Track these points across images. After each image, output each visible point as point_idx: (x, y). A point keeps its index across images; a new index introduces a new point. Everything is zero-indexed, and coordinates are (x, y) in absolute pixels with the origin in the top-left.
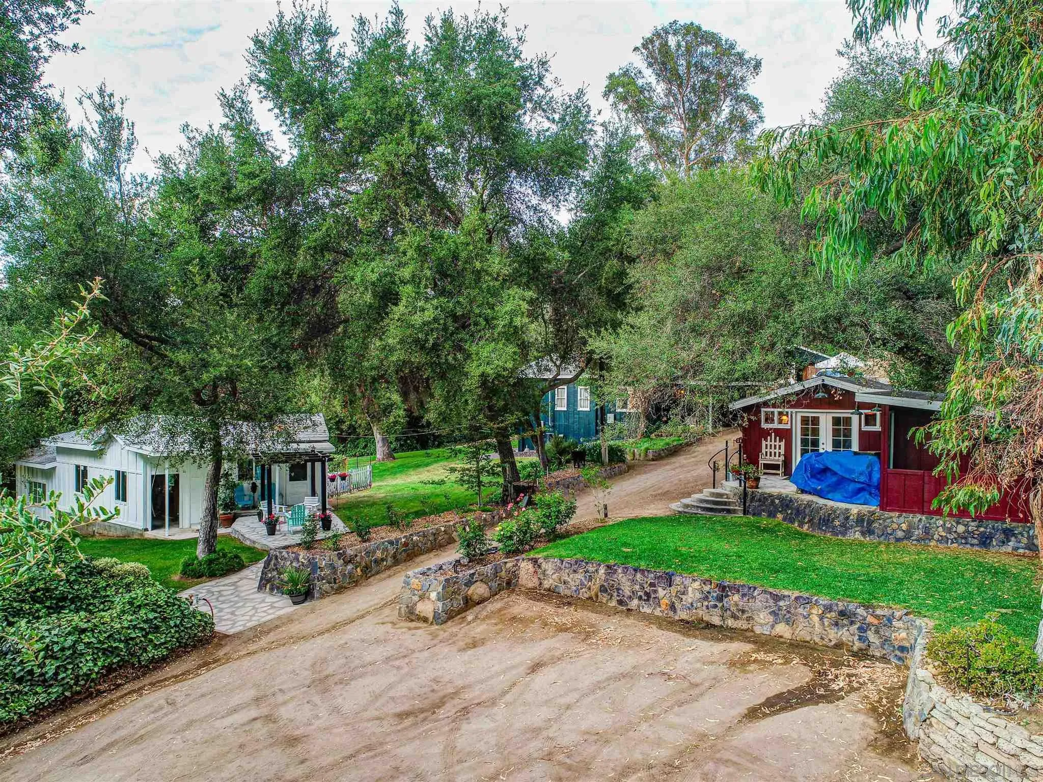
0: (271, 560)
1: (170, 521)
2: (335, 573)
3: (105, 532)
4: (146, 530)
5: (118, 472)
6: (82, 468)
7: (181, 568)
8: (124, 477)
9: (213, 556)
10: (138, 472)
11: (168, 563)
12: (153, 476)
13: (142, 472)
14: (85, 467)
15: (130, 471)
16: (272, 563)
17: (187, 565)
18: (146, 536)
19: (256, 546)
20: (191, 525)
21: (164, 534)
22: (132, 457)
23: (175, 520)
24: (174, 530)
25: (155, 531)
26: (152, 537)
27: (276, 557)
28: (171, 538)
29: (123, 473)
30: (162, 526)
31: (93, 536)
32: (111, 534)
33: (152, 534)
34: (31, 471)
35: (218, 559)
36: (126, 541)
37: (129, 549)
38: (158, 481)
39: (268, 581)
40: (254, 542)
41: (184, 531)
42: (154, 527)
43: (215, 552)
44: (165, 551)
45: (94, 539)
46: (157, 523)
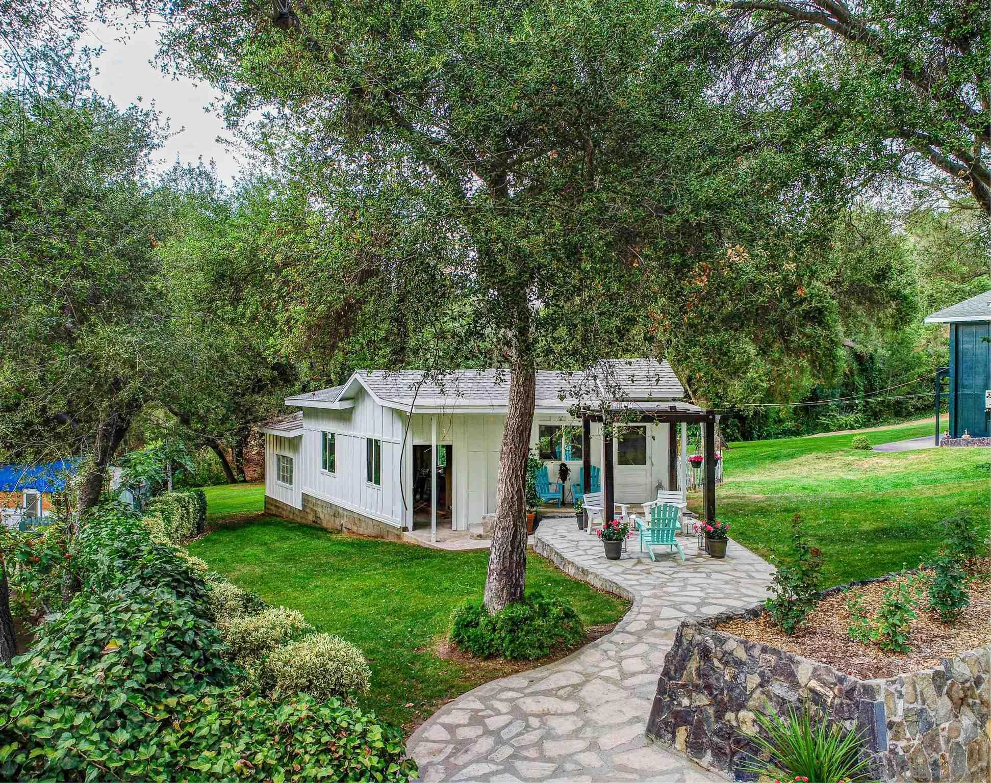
0: (685, 658)
1: (438, 516)
2: (932, 743)
3: (355, 529)
4: (405, 529)
5: (370, 441)
6: (329, 436)
7: (451, 629)
8: (378, 448)
9: (520, 610)
10: (396, 439)
11: (431, 601)
12: (414, 446)
13: (400, 439)
14: (333, 435)
15: (386, 438)
16: (693, 665)
17: (465, 624)
18: (405, 539)
19: (590, 579)
20: (469, 525)
21: (429, 538)
22: (388, 417)
23: (445, 517)
24: (445, 532)
25: (419, 532)
26: (413, 541)
27: (706, 654)
28: (439, 546)
29: (377, 441)
30: (427, 525)
31: (340, 531)
32: (361, 531)
33: (413, 537)
34: (279, 441)
35: (532, 619)
36: (376, 544)
37: (377, 560)
38: (421, 454)
39: (682, 718)
40: (585, 572)
41: (459, 535)
42: (416, 526)
43: (522, 600)
44: (429, 572)
45: (339, 537)
46: (421, 519)
